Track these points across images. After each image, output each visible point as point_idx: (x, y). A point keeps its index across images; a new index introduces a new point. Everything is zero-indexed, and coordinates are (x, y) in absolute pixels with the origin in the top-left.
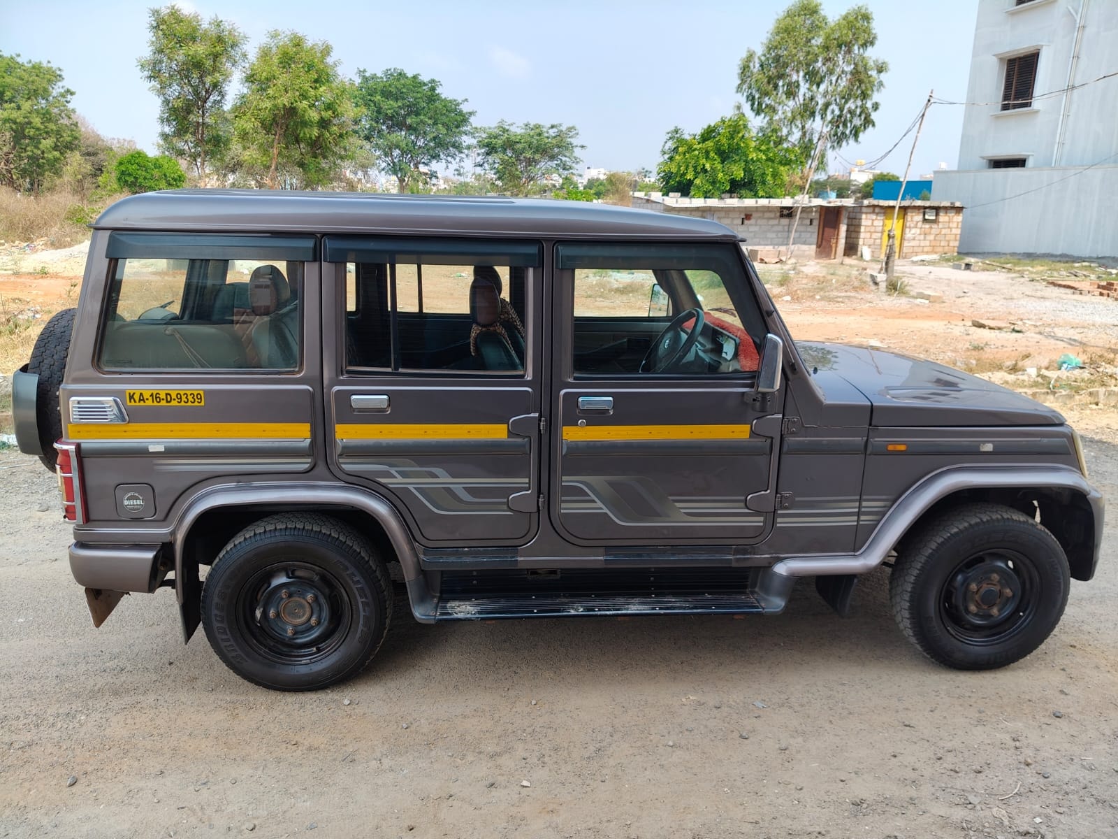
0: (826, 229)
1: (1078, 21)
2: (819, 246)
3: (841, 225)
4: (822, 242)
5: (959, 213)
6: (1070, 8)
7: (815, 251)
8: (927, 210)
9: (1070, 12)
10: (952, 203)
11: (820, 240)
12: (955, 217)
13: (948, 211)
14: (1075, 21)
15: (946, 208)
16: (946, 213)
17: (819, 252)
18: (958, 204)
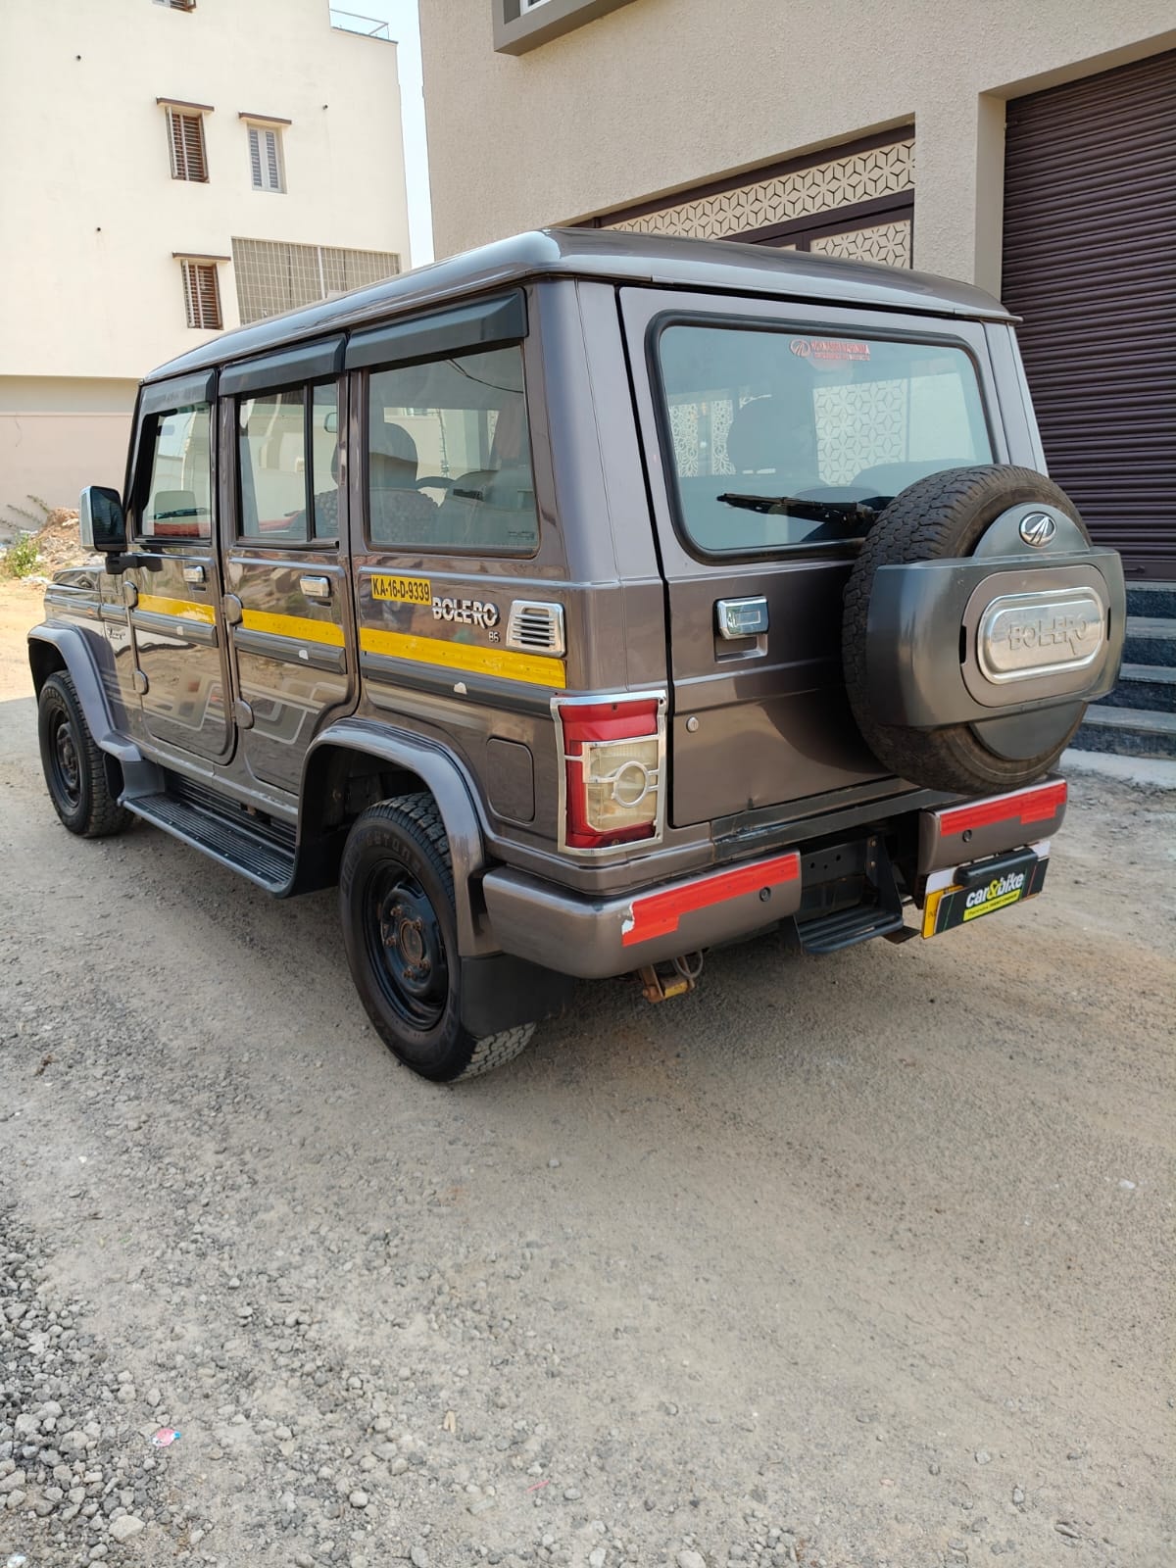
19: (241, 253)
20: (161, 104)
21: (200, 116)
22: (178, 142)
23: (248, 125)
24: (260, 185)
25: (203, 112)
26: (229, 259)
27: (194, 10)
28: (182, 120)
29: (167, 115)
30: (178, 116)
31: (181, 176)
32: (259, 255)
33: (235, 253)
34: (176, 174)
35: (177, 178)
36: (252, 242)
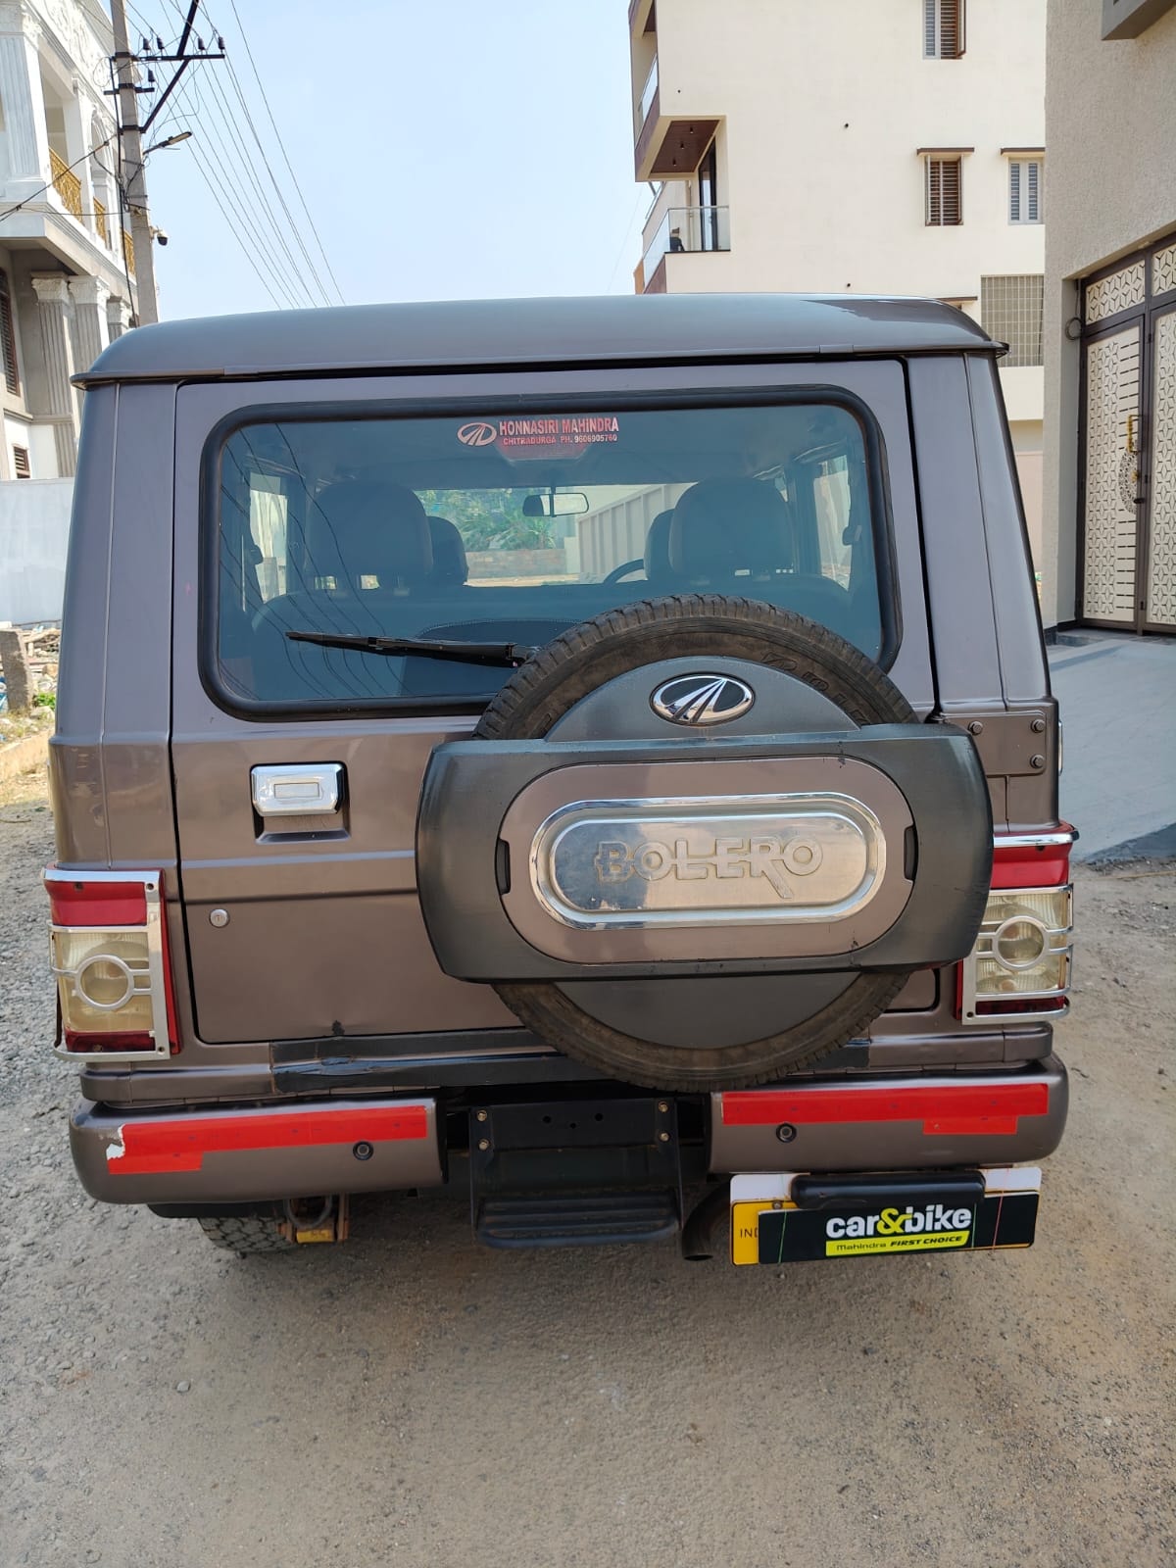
19: (990, 291)
20: (921, 154)
21: (960, 159)
22: (934, 187)
23: (1010, 159)
24: (1018, 219)
25: (963, 154)
26: (976, 298)
27: (963, 56)
28: (941, 166)
29: (926, 163)
30: (938, 163)
31: (935, 222)
32: (1009, 291)
33: (983, 291)
34: (929, 220)
35: (930, 224)
36: (1003, 278)
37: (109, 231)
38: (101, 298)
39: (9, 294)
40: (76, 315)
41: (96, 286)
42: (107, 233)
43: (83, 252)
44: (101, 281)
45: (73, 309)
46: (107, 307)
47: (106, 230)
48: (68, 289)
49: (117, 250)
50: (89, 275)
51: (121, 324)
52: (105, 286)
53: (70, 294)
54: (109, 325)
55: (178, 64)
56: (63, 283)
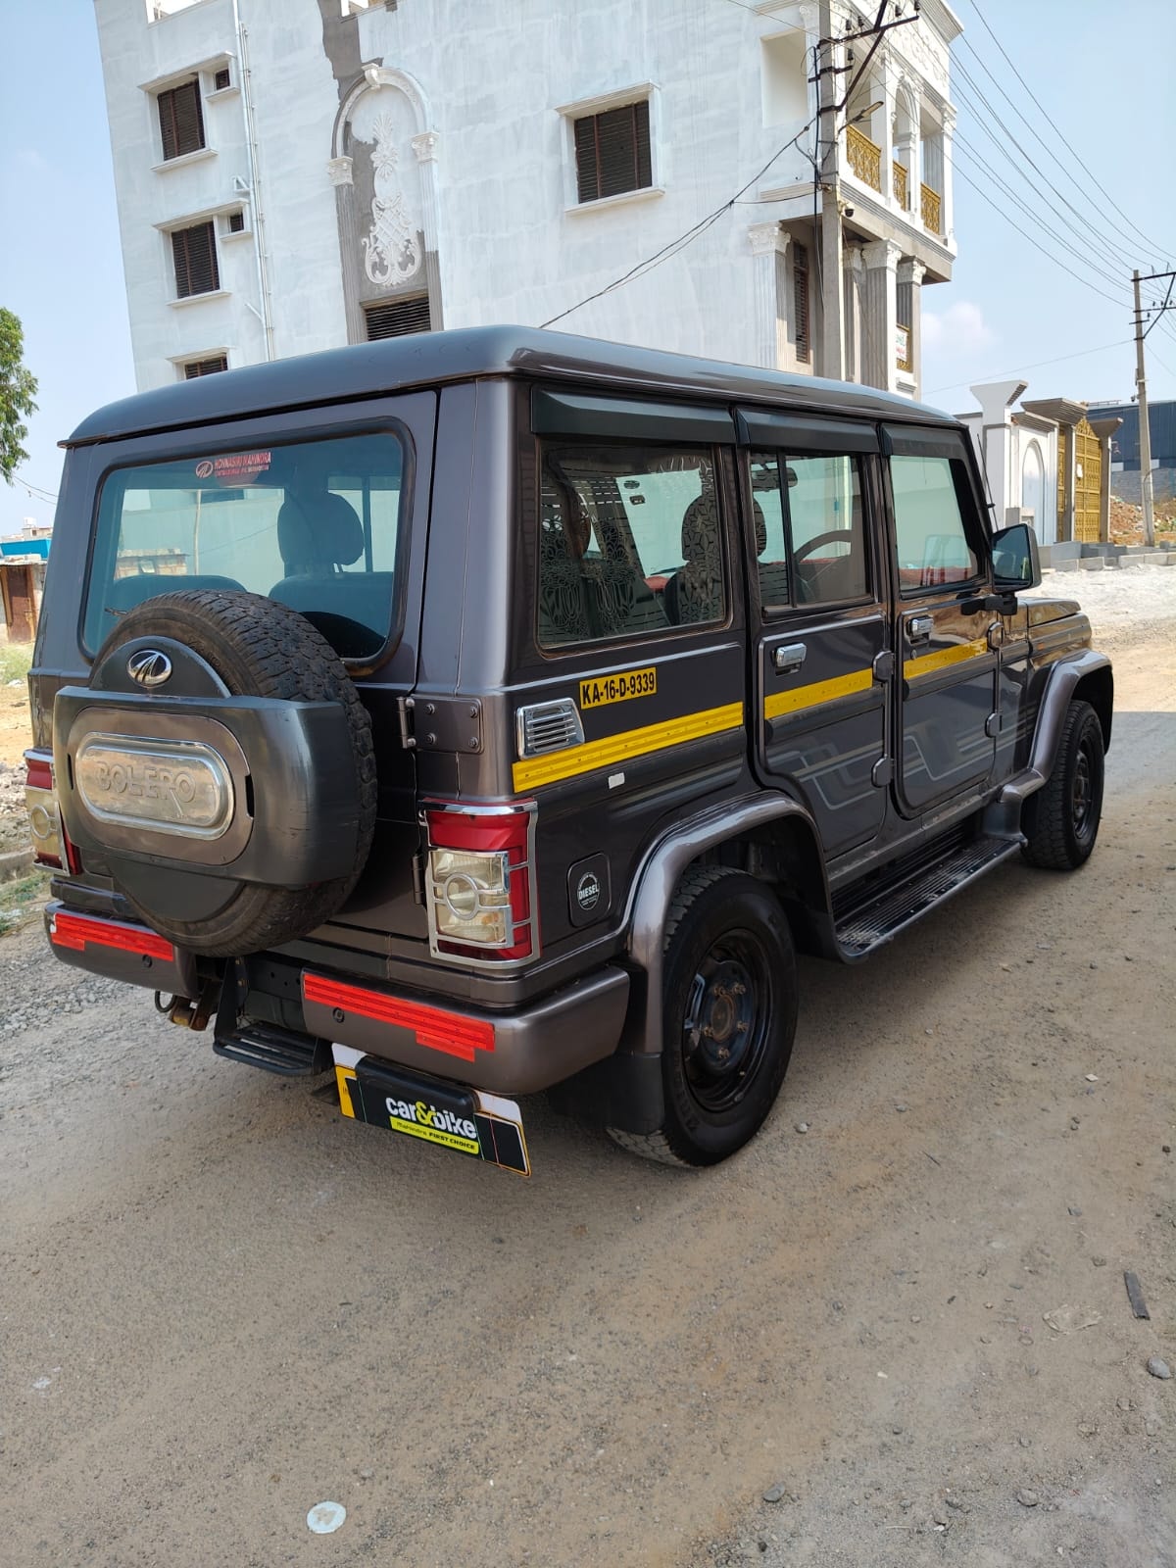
0: (14, 598)
1: (264, 321)
2: (10, 625)
3: (35, 591)
4: (12, 618)
5: (182, 562)
6: (249, 305)
7: (6, 632)
8: (142, 562)
9: (250, 310)
10: (170, 551)
11: (9, 616)
12: (178, 568)
13: (169, 561)
14: (260, 321)
15: (163, 557)
16: (166, 563)
17: (13, 633)
18: (177, 551)
37: (909, 193)
38: (892, 260)
39: (808, 268)
40: (867, 281)
41: (886, 250)
42: (907, 195)
43: (875, 218)
44: (892, 244)
45: (864, 275)
46: (897, 268)
47: (907, 191)
48: (861, 256)
49: (916, 209)
50: (881, 239)
51: (912, 283)
52: (896, 247)
53: (863, 260)
54: (898, 285)
55: (875, 36)
56: (857, 251)
